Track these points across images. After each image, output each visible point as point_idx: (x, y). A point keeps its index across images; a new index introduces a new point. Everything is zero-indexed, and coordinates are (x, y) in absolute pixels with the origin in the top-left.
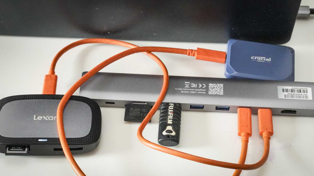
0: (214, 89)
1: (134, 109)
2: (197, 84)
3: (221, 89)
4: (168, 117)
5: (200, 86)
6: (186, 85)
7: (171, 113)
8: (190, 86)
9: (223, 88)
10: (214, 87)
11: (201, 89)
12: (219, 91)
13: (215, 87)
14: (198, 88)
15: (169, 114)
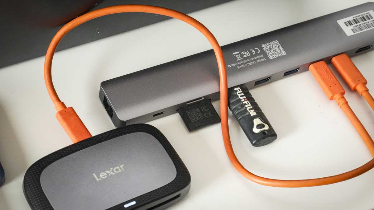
0: (271, 50)
1: (191, 111)
2: (248, 51)
3: (279, 47)
4: (246, 108)
5: (253, 52)
6: (237, 56)
7: (245, 100)
8: (242, 56)
9: (280, 46)
10: (270, 48)
11: (257, 56)
12: (278, 51)
13: (272, 48)
14: (252, 56)
15: (244, 103)
